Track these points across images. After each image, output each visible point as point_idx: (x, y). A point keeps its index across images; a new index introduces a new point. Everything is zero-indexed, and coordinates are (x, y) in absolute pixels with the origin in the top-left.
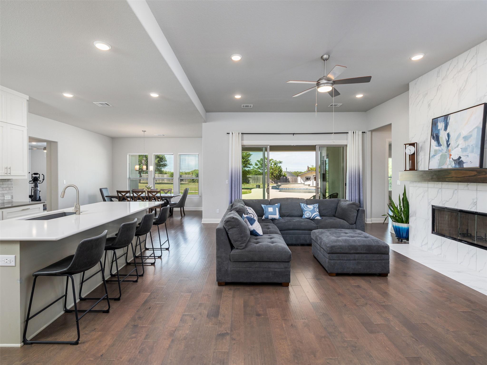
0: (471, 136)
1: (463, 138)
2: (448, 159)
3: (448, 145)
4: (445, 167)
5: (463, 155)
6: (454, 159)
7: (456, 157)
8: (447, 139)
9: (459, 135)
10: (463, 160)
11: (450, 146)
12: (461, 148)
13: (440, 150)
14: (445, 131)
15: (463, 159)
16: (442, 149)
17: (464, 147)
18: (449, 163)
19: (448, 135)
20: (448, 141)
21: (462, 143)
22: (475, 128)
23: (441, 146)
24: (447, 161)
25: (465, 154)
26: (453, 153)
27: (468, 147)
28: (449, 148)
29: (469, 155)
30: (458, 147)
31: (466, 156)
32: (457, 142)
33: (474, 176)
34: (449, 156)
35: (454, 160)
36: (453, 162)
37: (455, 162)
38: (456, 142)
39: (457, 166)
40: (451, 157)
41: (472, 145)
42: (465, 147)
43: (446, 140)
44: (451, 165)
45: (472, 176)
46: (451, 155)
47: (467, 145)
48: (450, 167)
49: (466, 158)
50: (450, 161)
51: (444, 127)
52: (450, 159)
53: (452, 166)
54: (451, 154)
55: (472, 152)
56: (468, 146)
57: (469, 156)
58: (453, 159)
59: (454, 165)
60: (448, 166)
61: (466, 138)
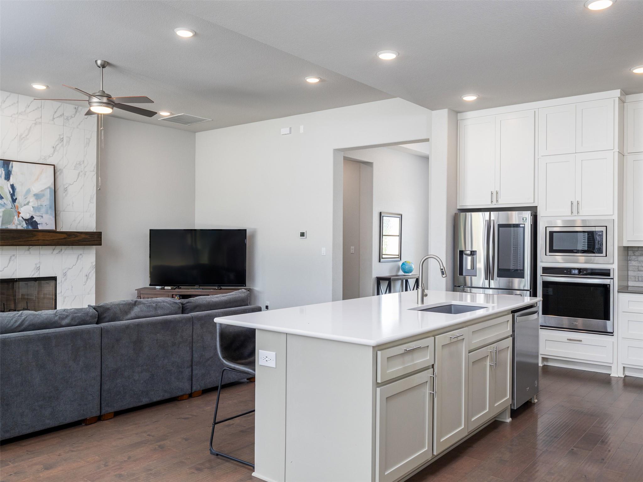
0: (43, 195)
1: (35, 195)
2: (16, 217)
3: (14, 201)
4: (12, 227)
5: (36, 215)
6: (24, 218)
7: (28, 217)
8: (12, 192)
9: (28, 191)
10: (36, 221)
11: (17, 201)
12: (33, 207)
13: (2, 203)
14: (6, 181)
15: (36, 219)
16: (4, 203)
17: (36, 205)
18: (19, 223)
19: (12, 186)
20: (12, 195)
21: (33, 202)
22: (47, 188)
23: (3, 200)
24: (14, 220)
25: (38, 214)
26: (22, 210)
27: (42, 207)
28: (16, 204)
29: (43, 215)
30: (28, 205)
31: (41, 217)
32: (27, 199)
33: (65, 238)
34: (17, 213)
35: (25, 220)
36: (24, 222)
37: (27, 222)
38: (25, 199)
39: (30, 228)
40: (20, 215)
41: (46, 206)
42: (38, 206)
43: (10, 192)
44: (21, 225)
45: (62, 239)
46: (19, 213)
47: (39, 204)
48: (19, 227)
49: (40, 219)
50: (19, 220)
51: (4, 175)
52: (19, 217)
53: (22, 227)
54: (20, 211)
55: (47, 213)
56: (41, 205)
57: (43, 217)
58: (22, 218)
59: (25, 225)
60: (17, 226)
61: (37, 196)
